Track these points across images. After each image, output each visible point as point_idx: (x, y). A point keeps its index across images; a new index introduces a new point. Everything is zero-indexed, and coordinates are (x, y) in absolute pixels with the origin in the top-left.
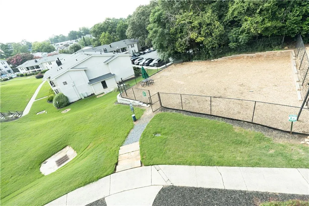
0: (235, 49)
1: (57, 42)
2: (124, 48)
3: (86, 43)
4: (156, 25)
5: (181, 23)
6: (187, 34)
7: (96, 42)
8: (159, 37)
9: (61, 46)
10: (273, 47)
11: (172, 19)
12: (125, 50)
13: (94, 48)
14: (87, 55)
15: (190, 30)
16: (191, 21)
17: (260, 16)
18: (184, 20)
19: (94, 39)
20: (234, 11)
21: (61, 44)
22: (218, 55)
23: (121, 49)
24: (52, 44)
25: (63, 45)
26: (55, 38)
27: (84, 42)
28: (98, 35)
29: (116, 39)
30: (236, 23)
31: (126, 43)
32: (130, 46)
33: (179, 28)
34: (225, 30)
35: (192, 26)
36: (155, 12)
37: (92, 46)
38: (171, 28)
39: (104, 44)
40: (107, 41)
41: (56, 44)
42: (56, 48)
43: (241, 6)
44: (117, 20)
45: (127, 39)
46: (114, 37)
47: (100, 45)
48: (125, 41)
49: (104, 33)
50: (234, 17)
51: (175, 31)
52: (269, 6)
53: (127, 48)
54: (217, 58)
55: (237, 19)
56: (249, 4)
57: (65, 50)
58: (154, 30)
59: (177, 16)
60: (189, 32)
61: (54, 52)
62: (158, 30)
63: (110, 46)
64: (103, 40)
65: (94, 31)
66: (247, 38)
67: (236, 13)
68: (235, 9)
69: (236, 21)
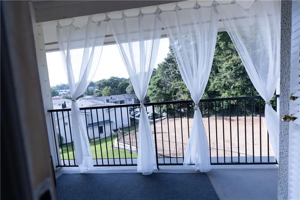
0: (219, 112)
1: (63, 89)
2: (122, 101)
3: (88, 92)
4: (155, 87)
5: (175, 88)
6: (179, 96)
7: (98, 93)
8: (157, 95)
9: (65, 92)
10: (248, 114)
11: (168, 85)
12: (123, 103)
13: (96, 98)
14: (93, 102)
15: (182, 93)
16: (183, 87)
17: (234, 91)
18: (177, 86)
19: (97, 91)
20: (214, 85)
21: (65, 91)
22: (205, 115)
23: (120, 101)
24: (57, 90)
25: (67, 92)
26: (61, 86)
27: (87, 92)
28: (101, 88)
29: (116, 93)
30: (217, 93)
31: (125, 97)
32: (128, 100)
33: (173, 91)
34: (209, 97)
35: (183, 91)
36: (156, 78)
37: (93, 96)
38: (167, 91)
39: (105, 96)
40: (108, 93)
41: (60, 91)
42: (59, 94)
43: (219, 82)
44: (120, 79)
45: (126, 94)
46: (115, 91)
47: (101, 95)
48: (124, 95)
49: (107, 87)
50: (215, 89)
51: (170, 93)
52: (239, 85)
53: (125, 101)
54: (205, 118)
55: (217, 91)
56: (225, 82)
57: (68, 96)
58: (153, 90)
59: (172, 83)
60: (182, 95)
61: (58, 96)
62: (156, 91)
63: (111, 97)
64: (105, 92)
65: (99, 85)
66: (227, 104)
67: (216, 87)
68: (215, 84)
69: (217, 92)
